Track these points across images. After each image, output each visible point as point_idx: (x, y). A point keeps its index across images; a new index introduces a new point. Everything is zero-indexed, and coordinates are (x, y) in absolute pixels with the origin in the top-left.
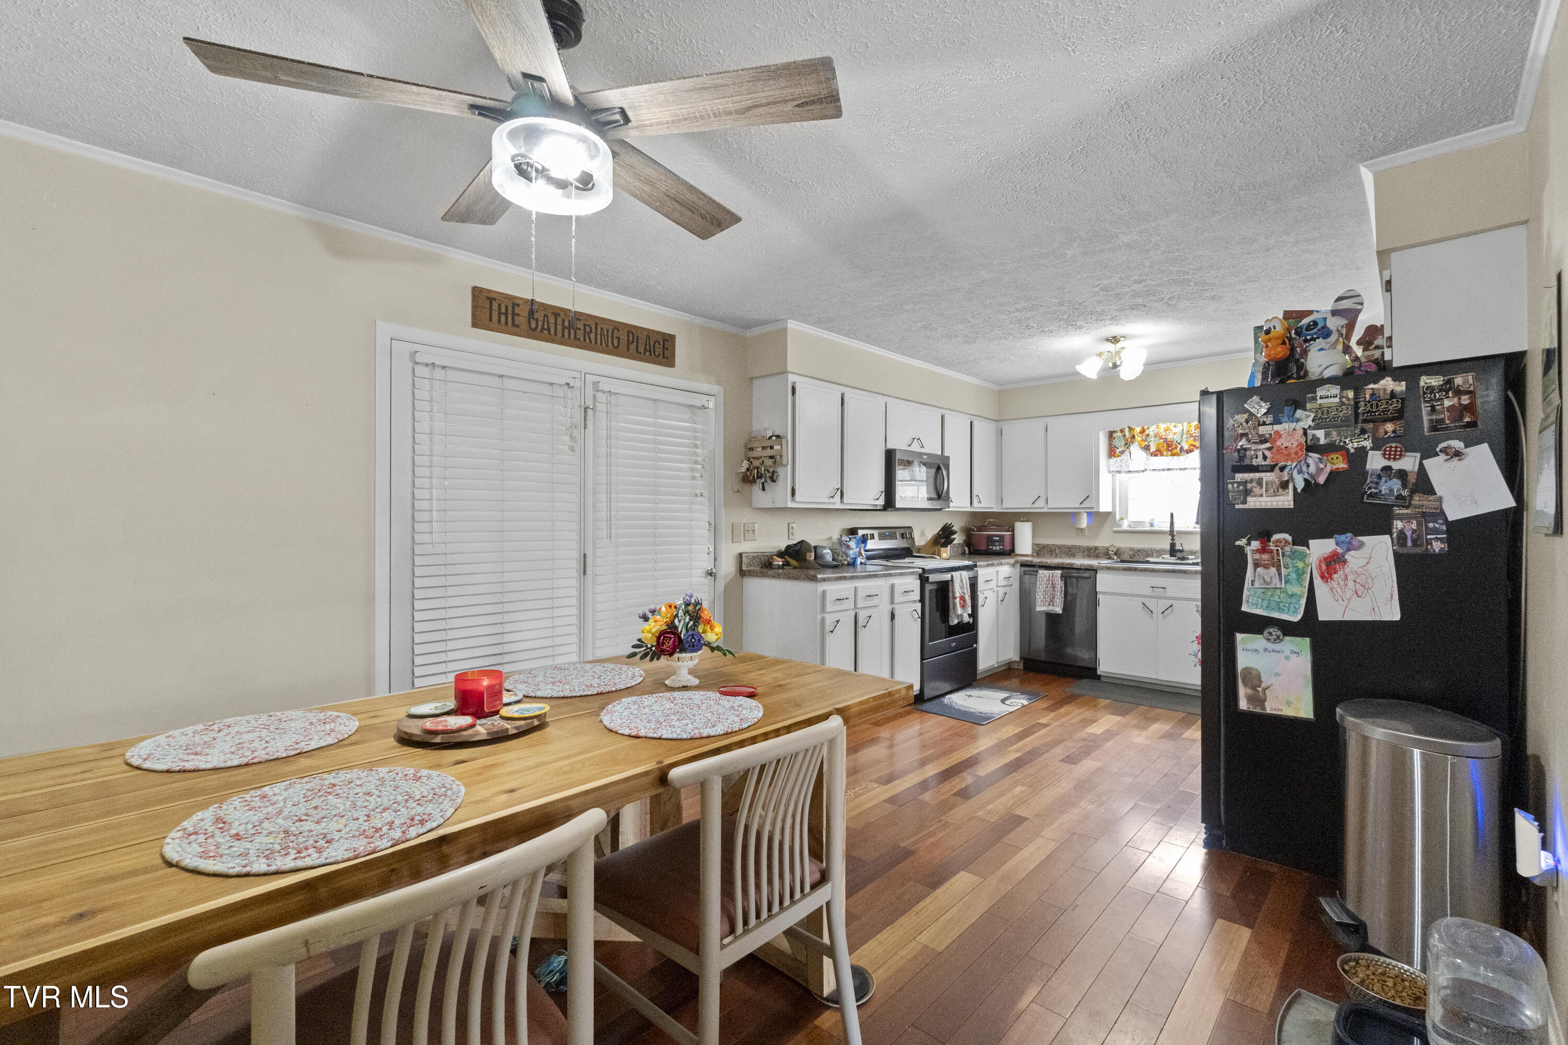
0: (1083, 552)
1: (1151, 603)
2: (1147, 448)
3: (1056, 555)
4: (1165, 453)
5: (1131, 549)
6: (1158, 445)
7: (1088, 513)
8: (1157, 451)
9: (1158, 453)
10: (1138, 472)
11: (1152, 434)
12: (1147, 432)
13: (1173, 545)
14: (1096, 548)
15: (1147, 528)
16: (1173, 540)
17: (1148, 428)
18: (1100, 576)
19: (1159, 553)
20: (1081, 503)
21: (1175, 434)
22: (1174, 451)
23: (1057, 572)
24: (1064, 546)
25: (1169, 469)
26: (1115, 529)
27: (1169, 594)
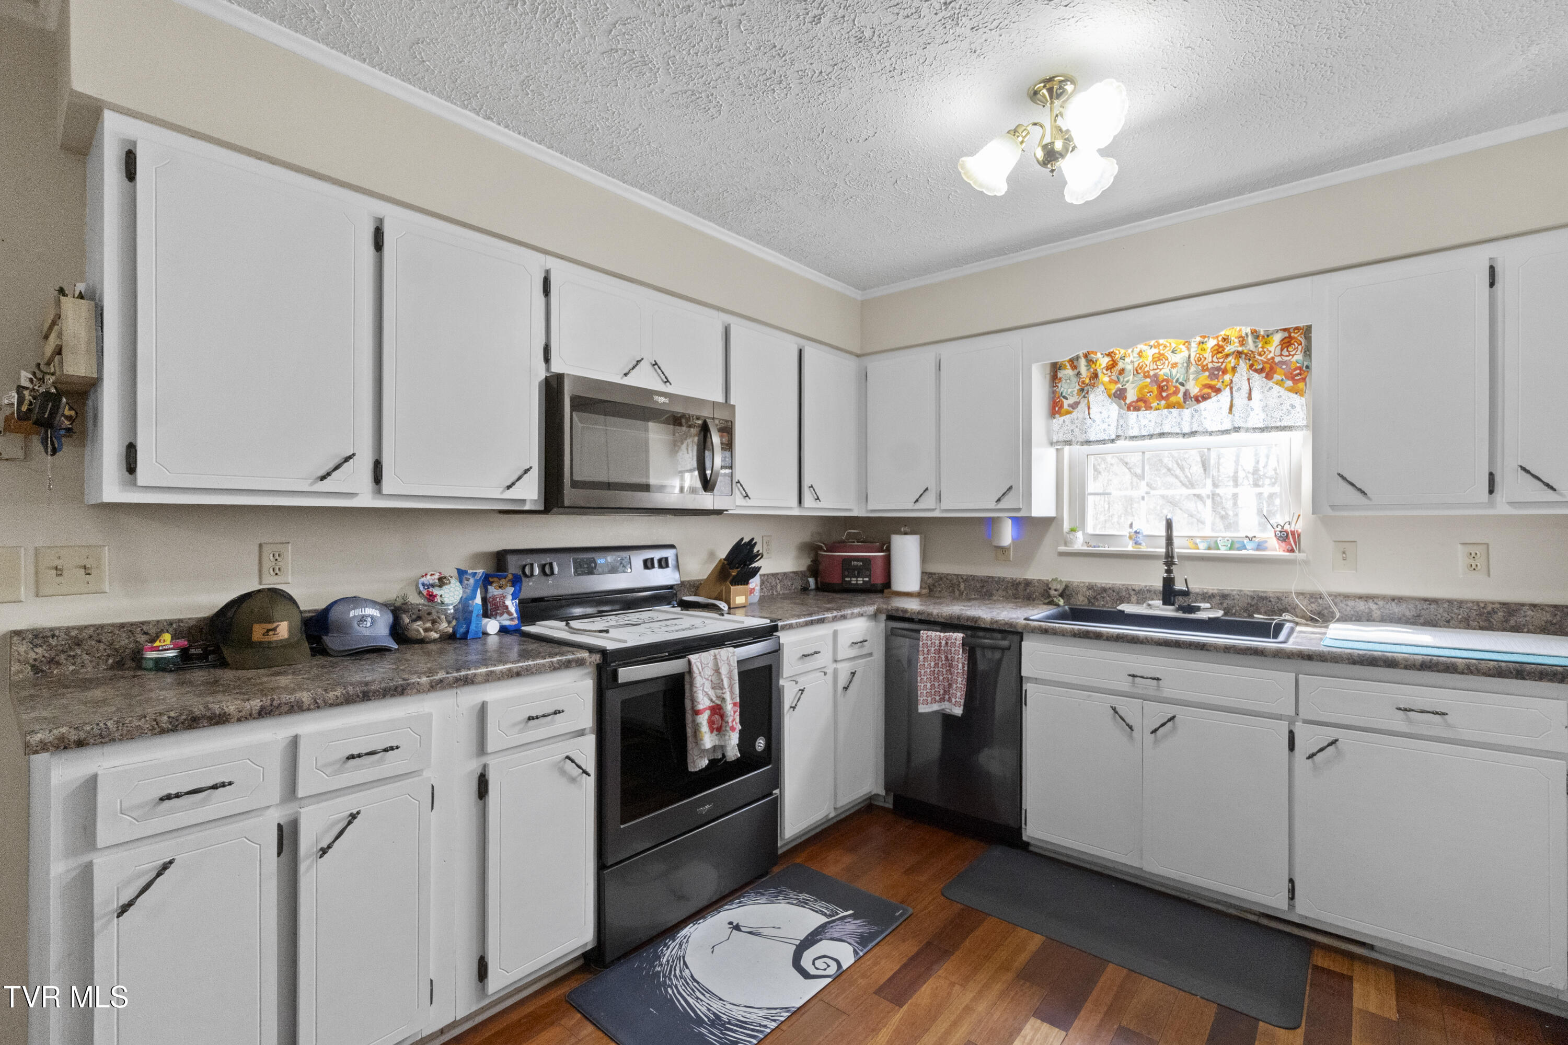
0: (1006, 589)
1: (1129, 708)
2: (1120, 395)
3: (957, 600)
4: (1154, 405)
5: (1090, 587)
6: (1141, 389)
7: (1016, 520)
8: (1139, 400)
9: (1141, 404)
10: (1104, 441)
11: (1129, 367)
12: (1121, 365)
13: (1168, 582)
14: (1028, 583)
15: (1127, 548)
17: (1123, 358)
18: (1029, 646)
19: (1142, 595)
20: (999, 500)
21: (1174, 365)
22: (1173, 399)
23: (954, 634)
24: (973, 578)
25: (1162, 434)
26: (1062, 548)
27: (1167, 692)
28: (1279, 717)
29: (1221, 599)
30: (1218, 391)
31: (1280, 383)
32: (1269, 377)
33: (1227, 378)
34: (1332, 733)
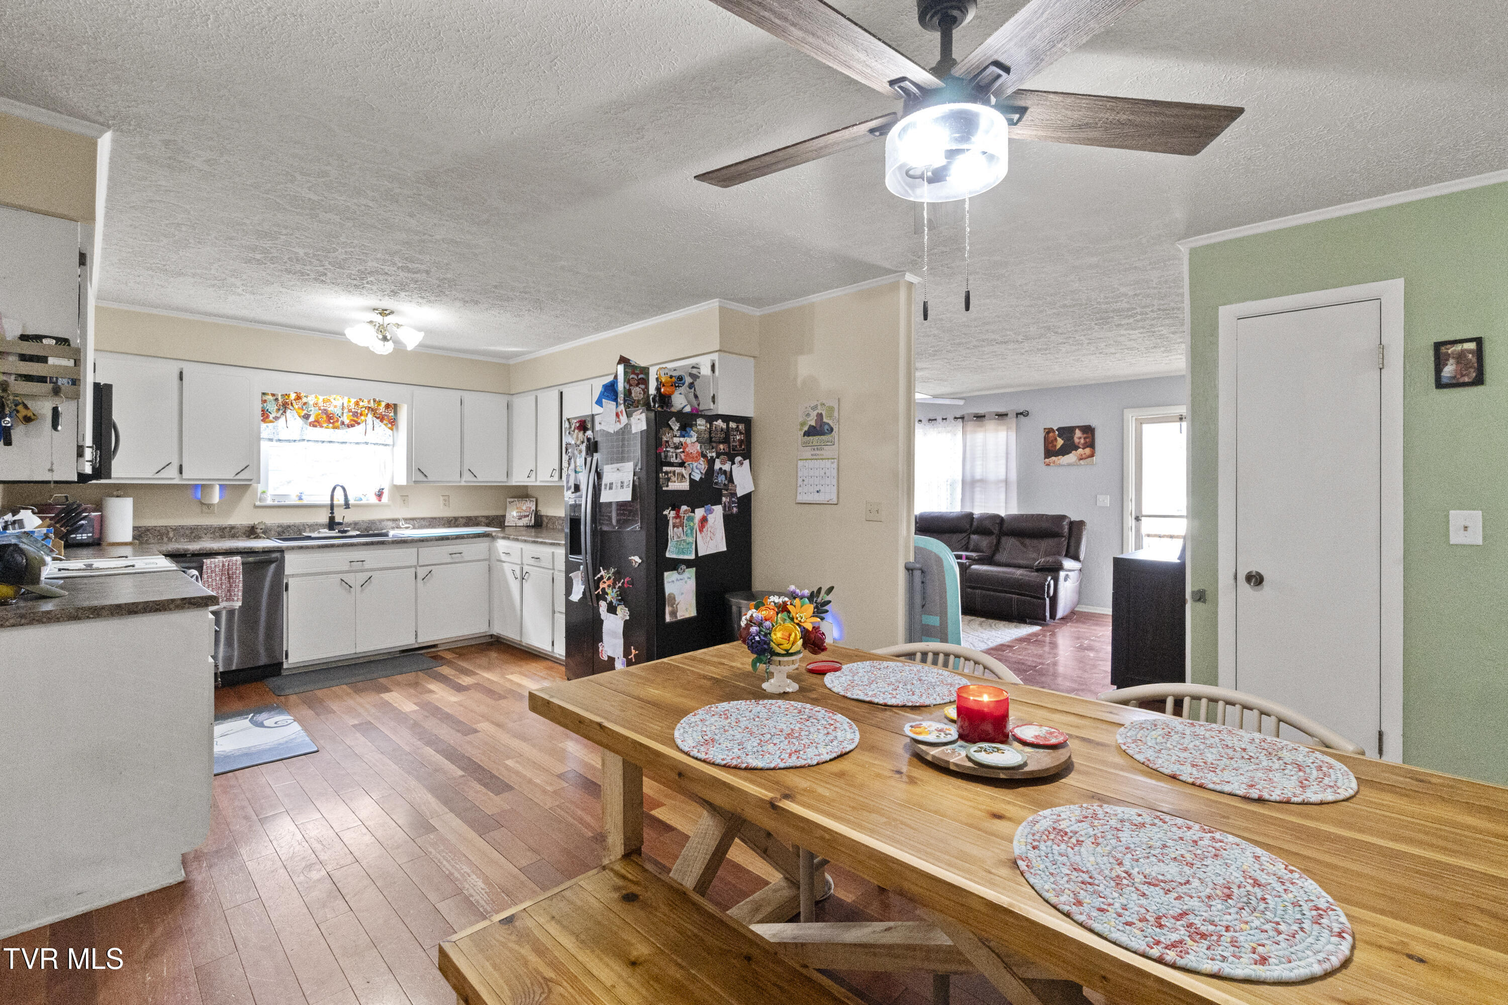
0: (214, 533)
1: (349, 578)
2: (306, 417)
3: (170, 540)
4: (325, 425)
6: (317, 416)
7: (220, 485)
8: (316, 421)
9: (316, 424)
10: (289, 441)
11: (311, 403)
12: (304, 401)
13: (332, 519)
14: (232, 528)
15: (295, 502)
16: (332, 513)
17: (306, 397)
18: (289, 557)
19: (314, 527)
20: (237, 474)
21: (335, 407)
22: (336, 424)
23: (234, 558)
24: (182, 527)
25: (330, 442)
26: (258, 503)
27: (367, 565)
28: (411, 567)
29: (355, 525)
30: (359, 424)
31: (386, 425)
32: (382, 421)
33: (363, 418)
34: (430, 568)
